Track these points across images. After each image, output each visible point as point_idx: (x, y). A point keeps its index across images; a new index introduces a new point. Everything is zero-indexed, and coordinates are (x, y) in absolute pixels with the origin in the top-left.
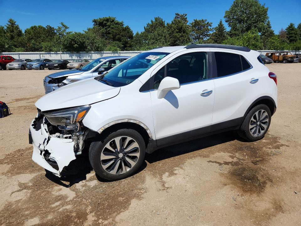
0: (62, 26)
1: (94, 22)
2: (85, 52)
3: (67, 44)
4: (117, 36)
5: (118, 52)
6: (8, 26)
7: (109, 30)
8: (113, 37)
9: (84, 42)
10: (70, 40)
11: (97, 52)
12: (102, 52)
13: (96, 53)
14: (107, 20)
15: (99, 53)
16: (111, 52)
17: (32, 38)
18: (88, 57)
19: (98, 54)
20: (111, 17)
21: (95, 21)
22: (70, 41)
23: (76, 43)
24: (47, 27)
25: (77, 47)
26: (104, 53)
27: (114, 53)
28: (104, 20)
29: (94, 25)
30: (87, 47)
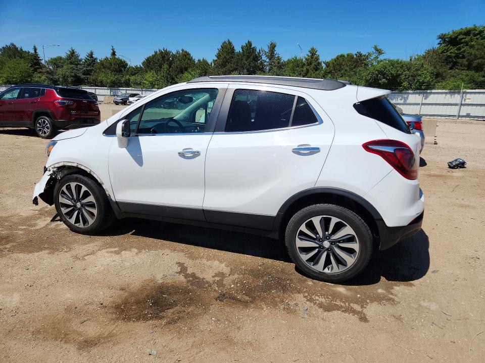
0: (375, 51)
1: (440, 38)
2: (397, 91)
3: (370, 79)
4: (476, 61)
5: (462, 91)
6: (307, 57)
7: (464, 51)
8: (469, 64)
9: (400, 75)
10: (377, 72)
11: (418, 91)
12: (428, 91)
13: (417, 93)
14: (468, 33)
15: (421, 93)
16: (447, 91)
17: (329, 73)
18: (401, 100)
19: (419, 95)
20: (478, 25)
21: (442, 37)
22: (377, 74)
23: (384, 78)
24: (356, 55)
25: (384, 83)
26: (431, 93)
27: (452, 93)
28: (461, 33)
29: (439, 44)
30: (402, 83)
